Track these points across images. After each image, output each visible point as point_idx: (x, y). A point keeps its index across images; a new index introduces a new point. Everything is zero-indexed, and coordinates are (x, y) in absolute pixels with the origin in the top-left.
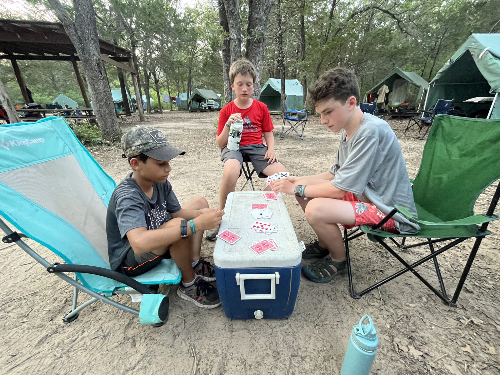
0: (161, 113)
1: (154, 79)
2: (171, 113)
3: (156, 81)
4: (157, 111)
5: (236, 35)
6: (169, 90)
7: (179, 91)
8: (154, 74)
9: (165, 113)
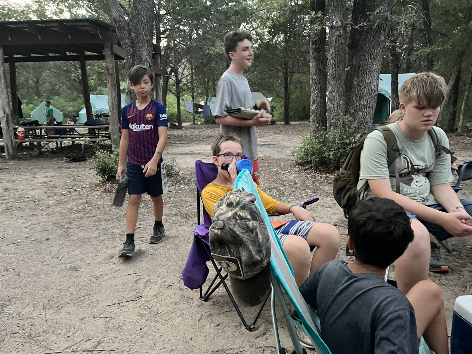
0: (180, 127)
1: (175, 79)
2: (194, 128)
3: (178, 82)
4: (175, 125)
5: (341, 21)
6: (193, 94)
7: (207, 96)
8: (176, 72)
9: (186, 128)
